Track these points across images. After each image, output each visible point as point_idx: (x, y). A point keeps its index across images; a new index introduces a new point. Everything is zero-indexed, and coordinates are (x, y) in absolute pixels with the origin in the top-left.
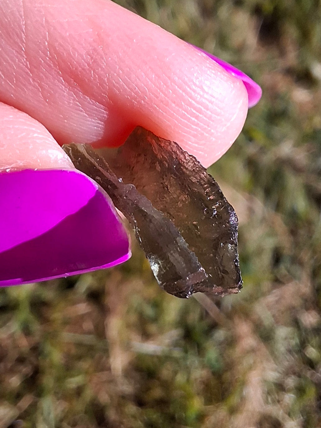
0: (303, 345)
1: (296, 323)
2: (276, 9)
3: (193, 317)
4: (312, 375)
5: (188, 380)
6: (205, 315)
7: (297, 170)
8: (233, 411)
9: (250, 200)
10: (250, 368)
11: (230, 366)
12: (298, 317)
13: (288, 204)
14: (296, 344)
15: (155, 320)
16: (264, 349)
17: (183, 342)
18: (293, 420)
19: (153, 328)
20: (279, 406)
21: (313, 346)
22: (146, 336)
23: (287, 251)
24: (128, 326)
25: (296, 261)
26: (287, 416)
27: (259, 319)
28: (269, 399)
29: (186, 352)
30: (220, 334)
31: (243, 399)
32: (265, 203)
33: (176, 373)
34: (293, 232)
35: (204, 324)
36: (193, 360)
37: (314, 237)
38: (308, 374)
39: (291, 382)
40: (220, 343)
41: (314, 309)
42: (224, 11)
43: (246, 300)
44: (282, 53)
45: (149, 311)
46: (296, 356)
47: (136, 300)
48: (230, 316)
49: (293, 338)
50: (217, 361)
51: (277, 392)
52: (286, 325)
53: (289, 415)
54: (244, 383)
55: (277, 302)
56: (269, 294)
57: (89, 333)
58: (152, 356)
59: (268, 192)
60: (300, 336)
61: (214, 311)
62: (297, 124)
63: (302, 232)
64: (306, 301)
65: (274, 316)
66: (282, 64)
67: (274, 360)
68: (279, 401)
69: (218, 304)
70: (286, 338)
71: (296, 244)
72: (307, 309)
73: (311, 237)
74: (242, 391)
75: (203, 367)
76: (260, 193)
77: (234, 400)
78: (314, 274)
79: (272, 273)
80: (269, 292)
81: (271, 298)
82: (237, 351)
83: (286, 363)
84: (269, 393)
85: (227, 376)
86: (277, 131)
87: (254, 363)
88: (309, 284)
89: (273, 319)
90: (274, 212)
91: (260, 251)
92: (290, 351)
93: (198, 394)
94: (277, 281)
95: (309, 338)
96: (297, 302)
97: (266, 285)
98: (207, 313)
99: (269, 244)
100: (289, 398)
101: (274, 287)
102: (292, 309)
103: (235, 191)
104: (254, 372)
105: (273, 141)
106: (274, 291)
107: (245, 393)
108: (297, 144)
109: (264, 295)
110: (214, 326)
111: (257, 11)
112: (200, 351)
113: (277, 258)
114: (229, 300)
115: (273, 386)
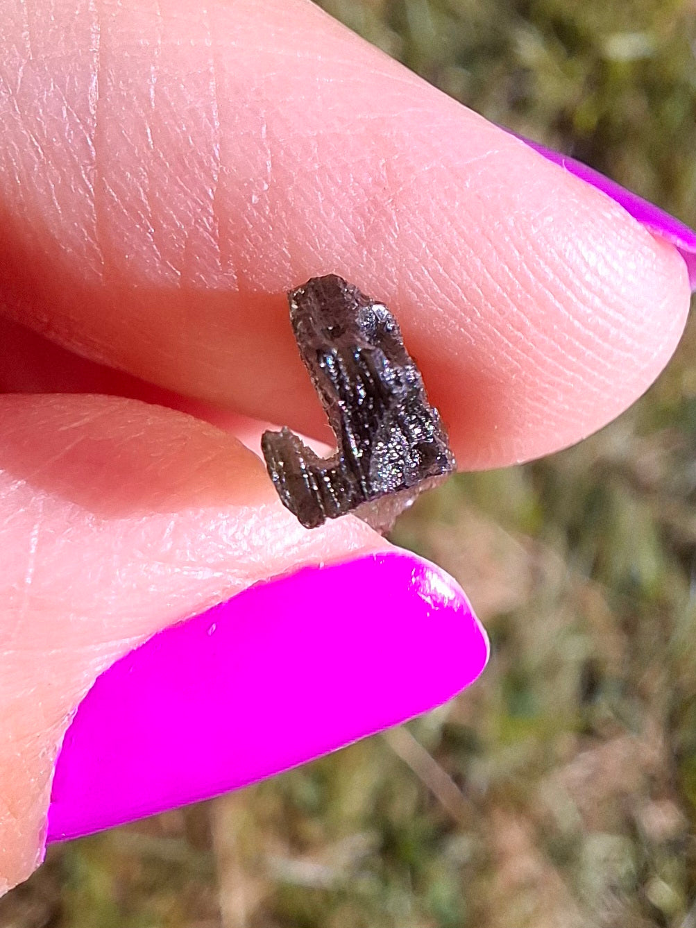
0: (642, 877)
1: (630, 829)
2: (604, 123)
3: (403, 807)
6: (428, 802)
7: (641, 488)
9: (536, 551)
10: (527, 921)
11: (480, 917)
12: (634, 814)
13: (617, 565)
14: (629, 873)
15: (320, 809)
16: (556, 882)
17: (379, 862)
19: (313, 829)
21: (664, 878)
22: (299, 845)
23: (613, 669)
24: (262, 823)
25: (632, 690)
27: (549, 815)
29: (385, 881)
30: (461, 847)
32: (568, 560)
34: (628, 626)
35: (427, 823)
36: (400, 901)
37: (673, 638)
40: (462, 867)
41: (669, 798)
43: (520, 773)
45: (305, 791)
46: (628, 900)
48: (484, 807)
49: (622, 860)
50: (452, 904)
52: (605, 830)
55: (590, 780)
56: (570, 762)
57: (174, 835)
58: (309, 891)
59: (574, 537)
60: (637, 855)
61: (447, 794)
63: (648, 626)
64: (653, 779)
65: (581, 810)
67: (578, 906)
69: (459, 779)
70: (606, 860)
71: (634, 654)
72: (655, 797)
73: (667, 640)
75: (424, 915)
76: (558, 539)
78: (673, 722)
79: (579, 713)
80: (571, 758)
81: (576, 771)
82: (498, 885)
83: (604, 916)
87: (535, 912)
88: (660, 742)
89: (578, 817)
90: (587, 579)
91: (552, 668)
92: (613, 889)
94: (589, 734)
95: (657, 861)
96: (631, 781)
97: (565, 742)
98: (433, 798)
99: (575, 651)
101: (581, 747)
102: (620, 795)
103: (501, 530)
106: (582, 755)
108: (642, 432)
109: (560, 762)
110: (447, 828)
111: (561, 124)
112: (417, 883)
113: (591, 683)
114: (483, 771)
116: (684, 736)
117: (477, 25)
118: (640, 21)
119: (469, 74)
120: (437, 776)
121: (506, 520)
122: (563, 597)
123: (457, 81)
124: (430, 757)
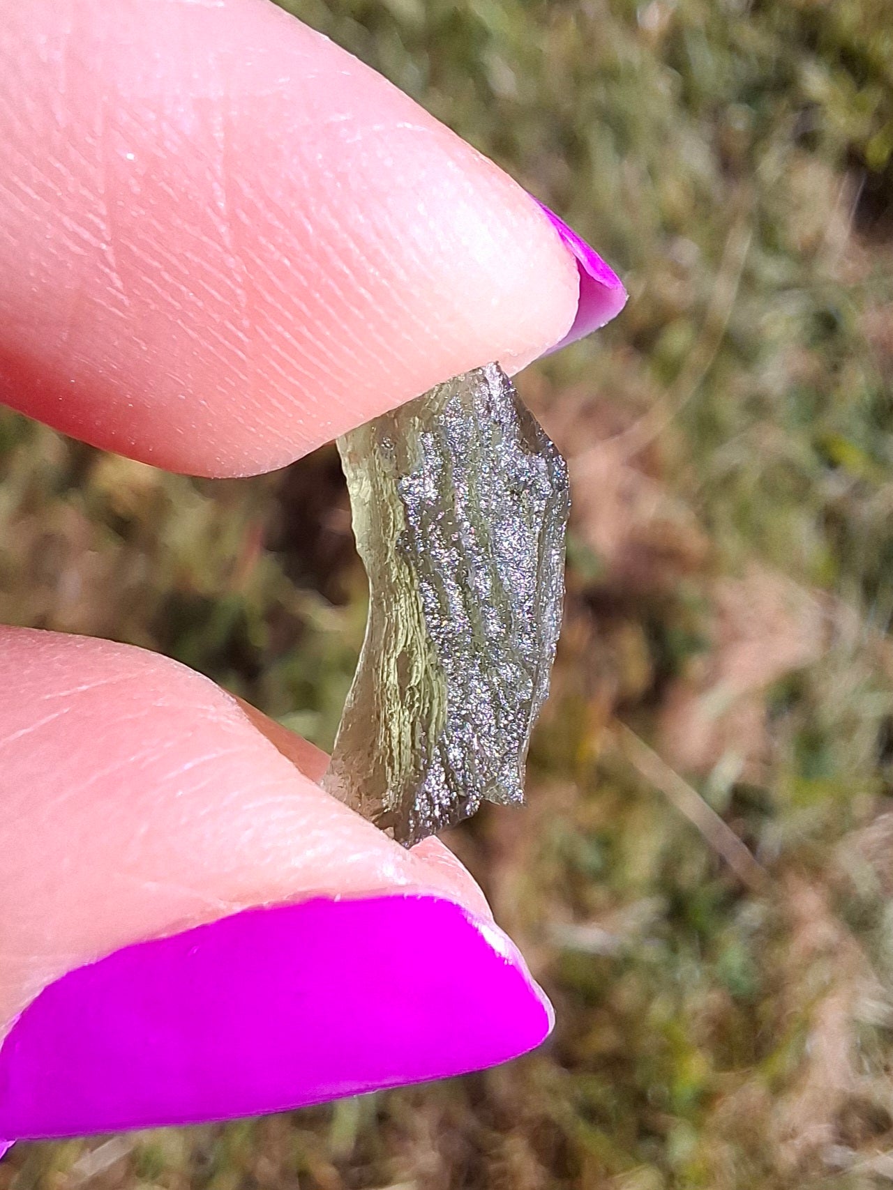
3: (692, 872)
5: (678, 1013)
6: (718, 866)
8: (780, 1087)
9: (830, 604)
10: (825, 991)
11: (774, 986)
15: (602, 875)
16: (854, 951)
17: (666, 928)
19: (597, 895)
20: (888, 1078)
22: (582, 912)
24: (543, 888)
27: (847, 879)
28: (866, 1063)
29: (674, 950)
30: (752, 913)
31: (804, 1063)
32: (864, 615)
33: (650, 996)
35: (718, 888)
36: (689, 969)
40: (755, 933)
42: (771, 164)
43: (815, 835)
45: (589, 856)
47: (559, 831)
48: (776, 872)
50: (744, 972)
51: (884, 1049)
54: (807, 1025)
55: (888, 842)
56: (869, 825)
58: (594, 959)
59: (870, 589)
61: (738, 860)
65: (880, 874)
67: (878, 975)
68: (887, 1069)
69: (751, 843)
74: (802, 1042)
75: (715, 983)
76: (853, 591)
77: (783, 1061)
79: (878, 774)
80: (870, 820)
81: (874, 834)
82: (793, 952)
84: (864, 1049)
85: (767, 1008)
87: (833, 980)
89: (877, 881)
90: (884, 633)
91: (849, 726)
93: (700, 1046)
94: (888, 793)
97: (863, 802)
98: (723, 863)
99: (873, 708)
101: (881, 809)
103: (793, 583)
104: (832, 1000)
105: (886, 468)
106: (882, 817)
107: (808, 1047)
109: (857, 825)
110: (738, 894)
112: (706, 949)
113: (890, 741)
114: (774, 835)
115: (875, 1035)
117: (761, 59)
119: (754, 112)
120: (727, 839)
121: (797, 571)
122: (859, 651)
123: (739, 120)
124: (719, 820)
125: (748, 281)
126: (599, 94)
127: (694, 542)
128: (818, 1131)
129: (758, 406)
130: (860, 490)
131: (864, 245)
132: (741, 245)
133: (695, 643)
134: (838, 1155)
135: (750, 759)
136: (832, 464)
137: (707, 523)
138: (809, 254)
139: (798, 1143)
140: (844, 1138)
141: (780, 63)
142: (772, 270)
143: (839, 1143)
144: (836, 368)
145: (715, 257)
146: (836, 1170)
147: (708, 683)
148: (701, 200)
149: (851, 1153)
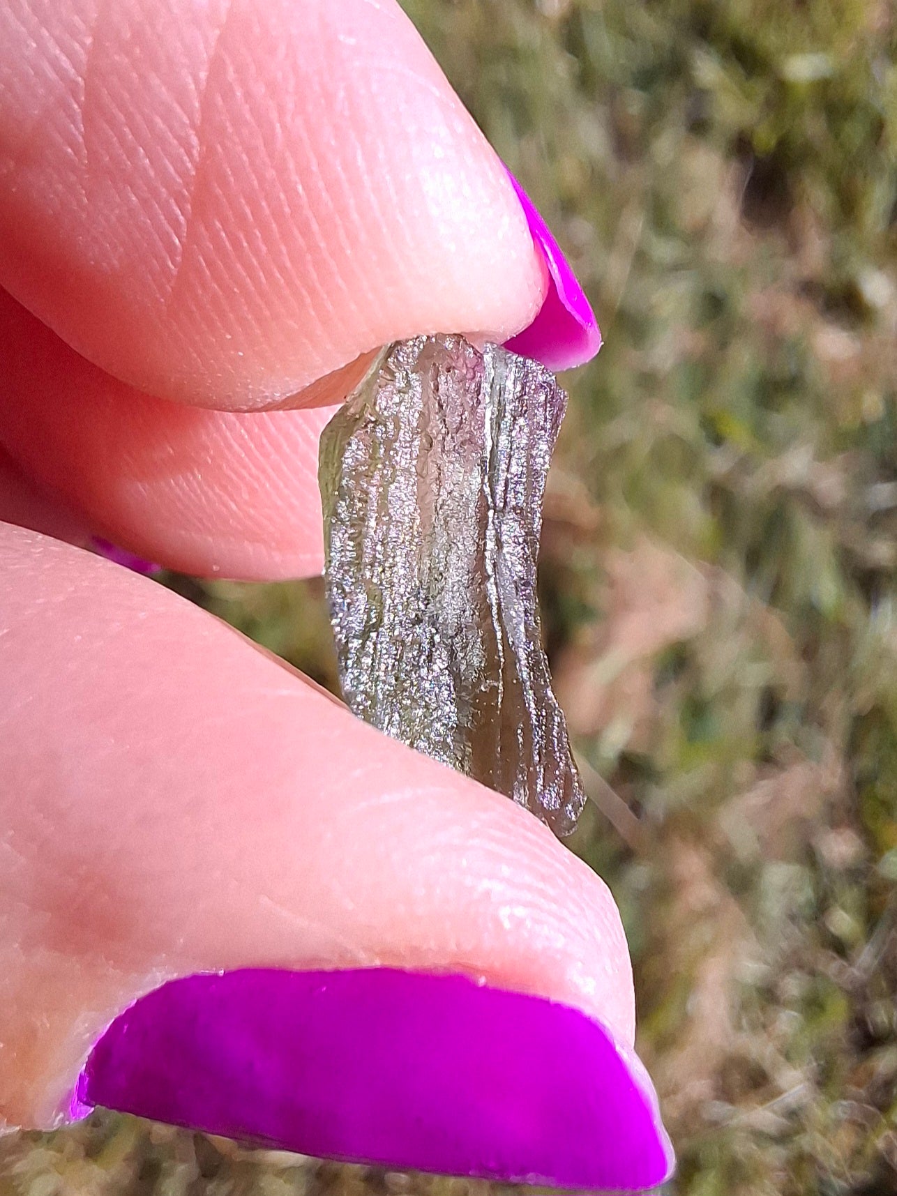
0: (821, 906)
1: (810, 857)
2: (783, 143)
3: (580, 835)
4: (841, 972)
6: (605, 829)
7: (820, 512)
8: (663, 1044)
9: (713, 576)
10: (706, 950)
11: (658, 945)
12: (813, 843)
13: (797, 591)
14: (809, 902)
16: (733, 912)
18: (795, 1068)
20: (765, 1036)
21: (844, 908)
23: (794, 694)
25: (812, 715)
26: (782, 1059)
27: (727, 843)
28: (744, 1022)
30: (638, 875)
31: (686, 1021)
32: (746, 587)
34: (808, 652)
37: (854, 665)
38: (831, 966)
39: (793, 986)
40: (639, 895)
41: (850, 825)
42: (665, 145)
43: (698, 799)
44: (794, 247)
46: (807, 928)
48: (663, 834)
49: (801, 889)
51: (763, 1009)
52: (785, 858)
53: (787, 1057)
54: (690, 984)
55: (768, 807)
56: (749, 790)
59: (753, 561)
60: (817, 885)
61: (624, 822)
62: (823, 408)
63: (829, 653)
64: (832, 806)
65: (759, 838)
66: (791, 269)
67: (756, 935)
68: (764, 1027)
69: (636, 807)
70: (784, 890)
71: (816, 678)
72: (834, 824)
73: (847, 664)
74: (684, 1003)
76: (736, 563)
77: (667, 1018)
78: (852, 749)
80: (750, 785)
81: (755, 798)
82: (677, 912)
83: (784, 944)
84: (745, 1006)
86: (779, 421)
87: (715, 939)
88: (839, 770)
89: (757, 845)
90: (765, 606)
91: (731, 693)
92: (792, 918)
94: (767, 760)
95: (837, 890)
96: (811, 808)
97: (744, 769)
98: (611, 827)
99: (755, 677)
100: (787, 1021)
101: (761, 775)
102: (800, 822)
103: (679, 557)
104: (712, 960)
105: (769, 443)
106: (761, 783)
107: (690, 1006)
108: (822, 455)
109: (739, 789)
110: (626, 856)
111: (741, 146)
113: (770, 708)
114: (660, 799)
115: (755, 994)
116: (866, 762)
117: (655, 45)
118: (819, 40)
119: (647, 95)
120: (616, 803)
121: (684, 544)
122: (742, 622)
123: (635, 103)
124: (607, 787)
125: (641, 260)
126: (500, 73)
127: (586, 514)
128: (699, 1087)
129: (648, 382)
130: (745, 465)
131: (750, 230)
132: (635, 225)
133: (586, 612)
134: (719, 1109)
135: (637, 726)
136: (717, 440)
137: (599, 494)
138: (699, 235)
139: (680, 1098)
140: (725, 1093)
141: (673, 51)
142: (664, 250)
143: (717, 1098)
144: (723, 345)
145: (609, 235)
146: (714, 1124)
147: (598, 651)
148: (596, 179)
149: (730, 1107)
